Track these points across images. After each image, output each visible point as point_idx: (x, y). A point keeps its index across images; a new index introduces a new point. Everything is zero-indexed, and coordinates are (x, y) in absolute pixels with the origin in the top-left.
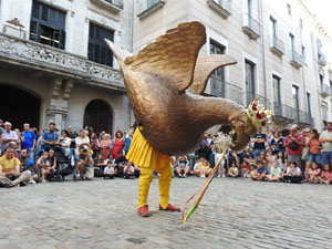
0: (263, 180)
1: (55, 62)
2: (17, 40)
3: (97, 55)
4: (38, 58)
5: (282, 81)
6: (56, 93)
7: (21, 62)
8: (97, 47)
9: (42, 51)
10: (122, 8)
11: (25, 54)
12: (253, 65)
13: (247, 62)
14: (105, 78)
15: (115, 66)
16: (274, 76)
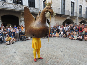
0: (72, 39)
1: (20, 8)
2: (10, 4)
3: (31, 5)
4: (16, 8)
6: (21, 16)
7: (12, 9)
8: (31, 2)
9: (17, 6)
11: (13, 7)
12: (74, 3)
13: (72, 2)
14: (33, 11)
15: (36, 7)
16: (80, 6)
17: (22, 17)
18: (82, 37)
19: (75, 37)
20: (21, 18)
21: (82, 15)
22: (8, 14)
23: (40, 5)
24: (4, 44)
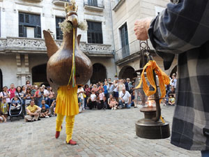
8: (93, 34)
10: (104, 7)
14: (98, 51)
15: (104, 43)
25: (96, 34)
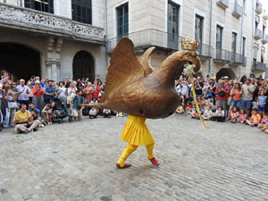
1: (47, 24)
2: (16, 8)
3: (79, 15)
4: (34, 22)
5: (224, 30)
6: (50, 49)
8: (79, 7)
9: (36, 16)
11: (24, 19)
12: (202, 19)
13: (197, 16)
14: (87, 34)
15: (94, 24)
16: (218, 26)
17: (50, 51)
18: (223, 112)
19: (208, 113)
20: (49, 55)
21: (223, 52)
22: (7, 40)
23: (105, 16)
24: (7, 132)
25: (84, 9)
